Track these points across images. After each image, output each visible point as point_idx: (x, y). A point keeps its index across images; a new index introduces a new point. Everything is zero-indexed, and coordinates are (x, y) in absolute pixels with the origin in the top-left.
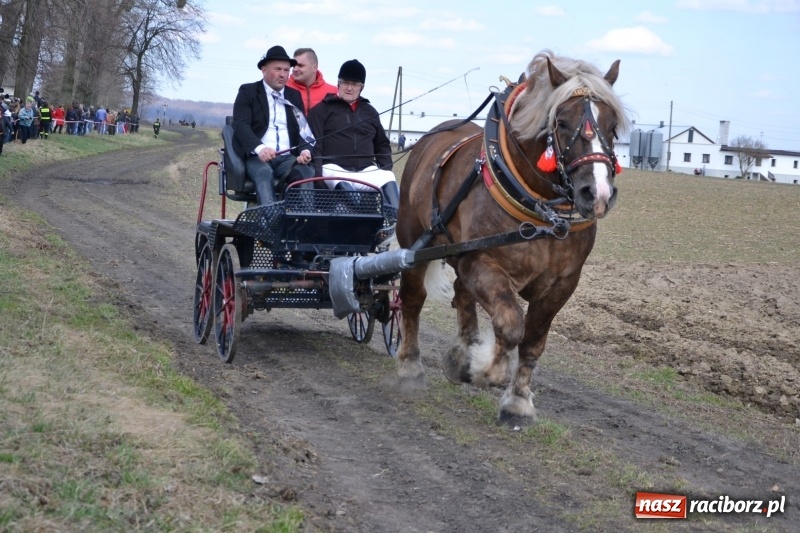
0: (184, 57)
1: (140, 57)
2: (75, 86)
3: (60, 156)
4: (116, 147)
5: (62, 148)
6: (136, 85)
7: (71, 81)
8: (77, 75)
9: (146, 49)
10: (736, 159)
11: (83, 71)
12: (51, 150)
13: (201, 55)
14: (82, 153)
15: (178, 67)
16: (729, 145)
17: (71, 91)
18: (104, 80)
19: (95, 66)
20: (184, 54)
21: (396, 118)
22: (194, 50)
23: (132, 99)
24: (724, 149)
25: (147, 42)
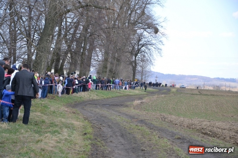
0: (155, 56)
1: (136, 56)
2: (108, 70)
4: (120, 95)
5: (97, 95)
6: (134, 69)
7: (106, 68)
8: (109, 66)
9: (138, 53)
11: (112, 63)
12: (92, 96)
13: (162, 55)
14: (105, 97)
15: (152, 60)
17: (106, 72)
20: (155, 54)
22: (159, 53)
23: (132, 75)
25: (139, 50)
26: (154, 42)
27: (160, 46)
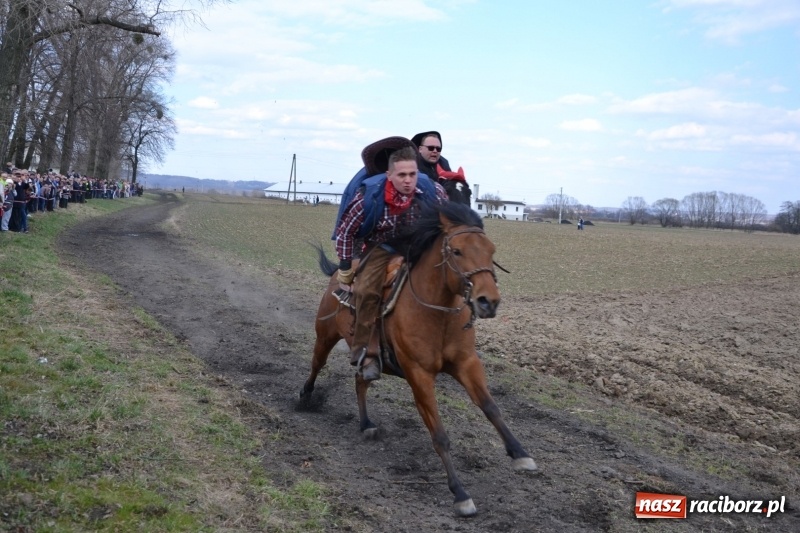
0: (164, 148)
1: (136, 148)
3: (95, 213)
6: (135, 166)
7: (93, 164)
8: (96, 160)
9: (140, 143)
10: (484, 207)
11: (100, 158)
13: (174, 147)
16: (480, 198)
17: (93, 170)
18: (113, 163)
19: (109, 154)
20: (164, 146)
21: (292, 184)
22: (170, 144)
23: (132, 175)
24: (477, 201)
25: (141, 139)
26: (162, 128)
27: (171, 135)
